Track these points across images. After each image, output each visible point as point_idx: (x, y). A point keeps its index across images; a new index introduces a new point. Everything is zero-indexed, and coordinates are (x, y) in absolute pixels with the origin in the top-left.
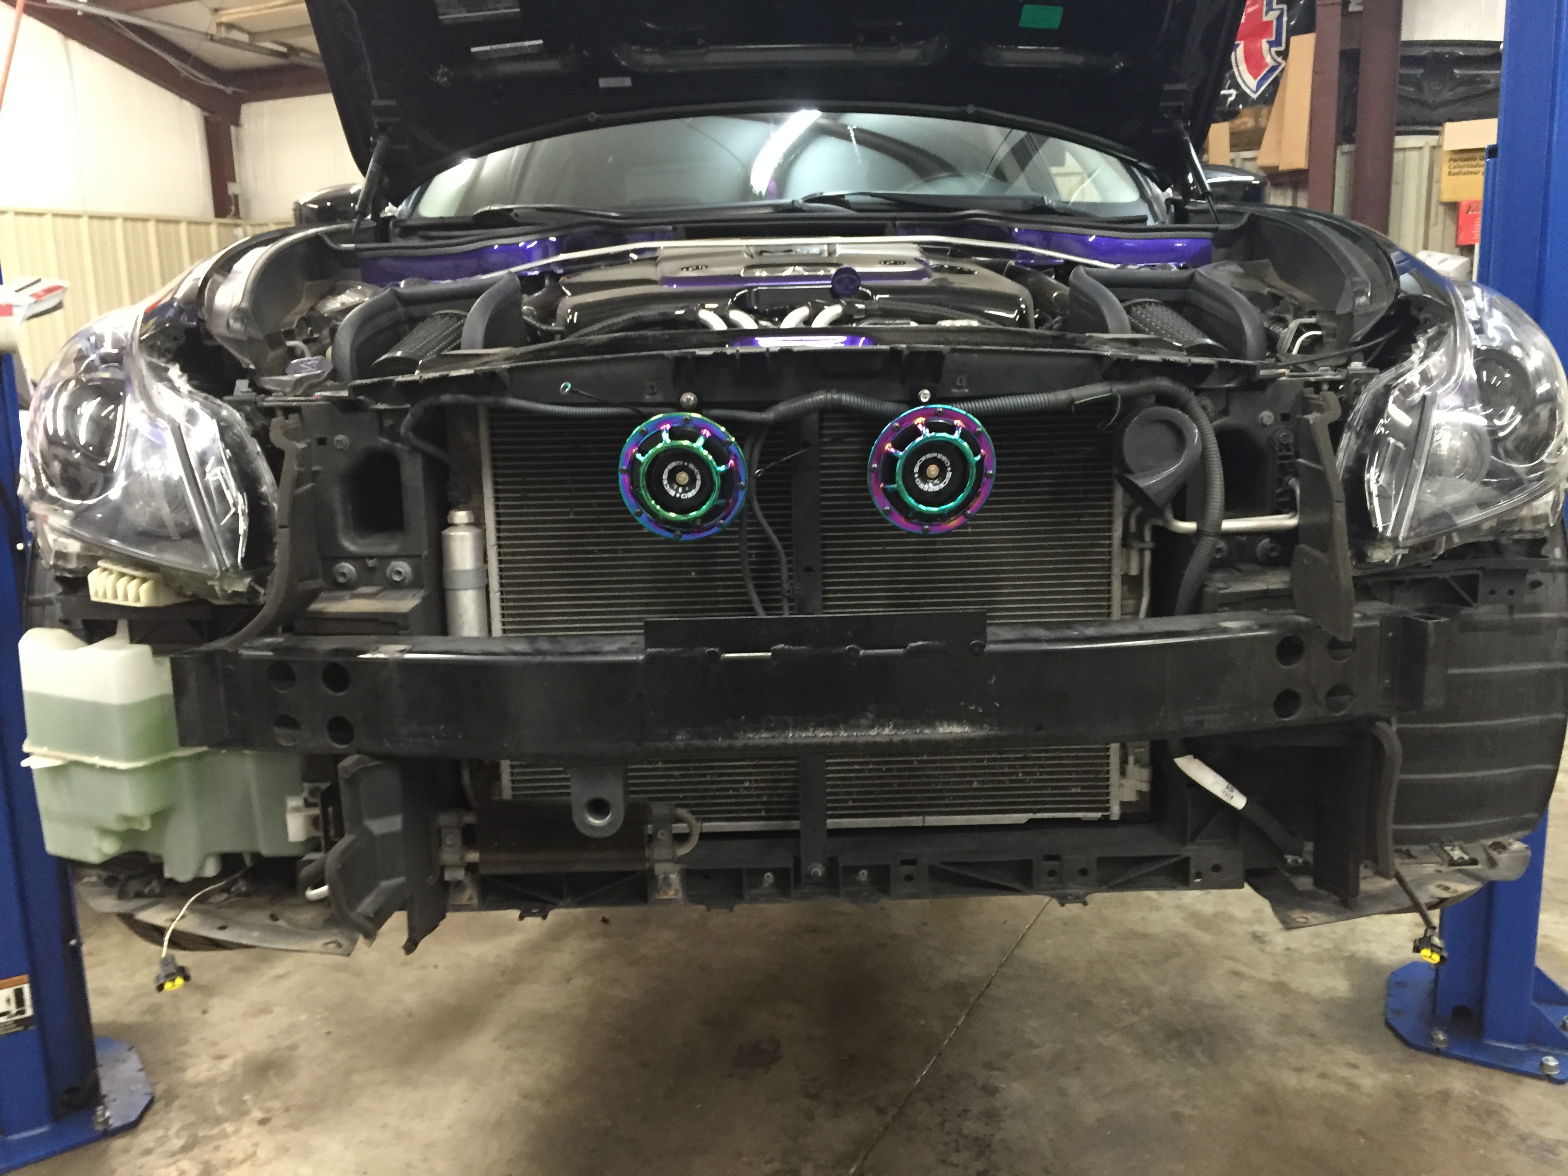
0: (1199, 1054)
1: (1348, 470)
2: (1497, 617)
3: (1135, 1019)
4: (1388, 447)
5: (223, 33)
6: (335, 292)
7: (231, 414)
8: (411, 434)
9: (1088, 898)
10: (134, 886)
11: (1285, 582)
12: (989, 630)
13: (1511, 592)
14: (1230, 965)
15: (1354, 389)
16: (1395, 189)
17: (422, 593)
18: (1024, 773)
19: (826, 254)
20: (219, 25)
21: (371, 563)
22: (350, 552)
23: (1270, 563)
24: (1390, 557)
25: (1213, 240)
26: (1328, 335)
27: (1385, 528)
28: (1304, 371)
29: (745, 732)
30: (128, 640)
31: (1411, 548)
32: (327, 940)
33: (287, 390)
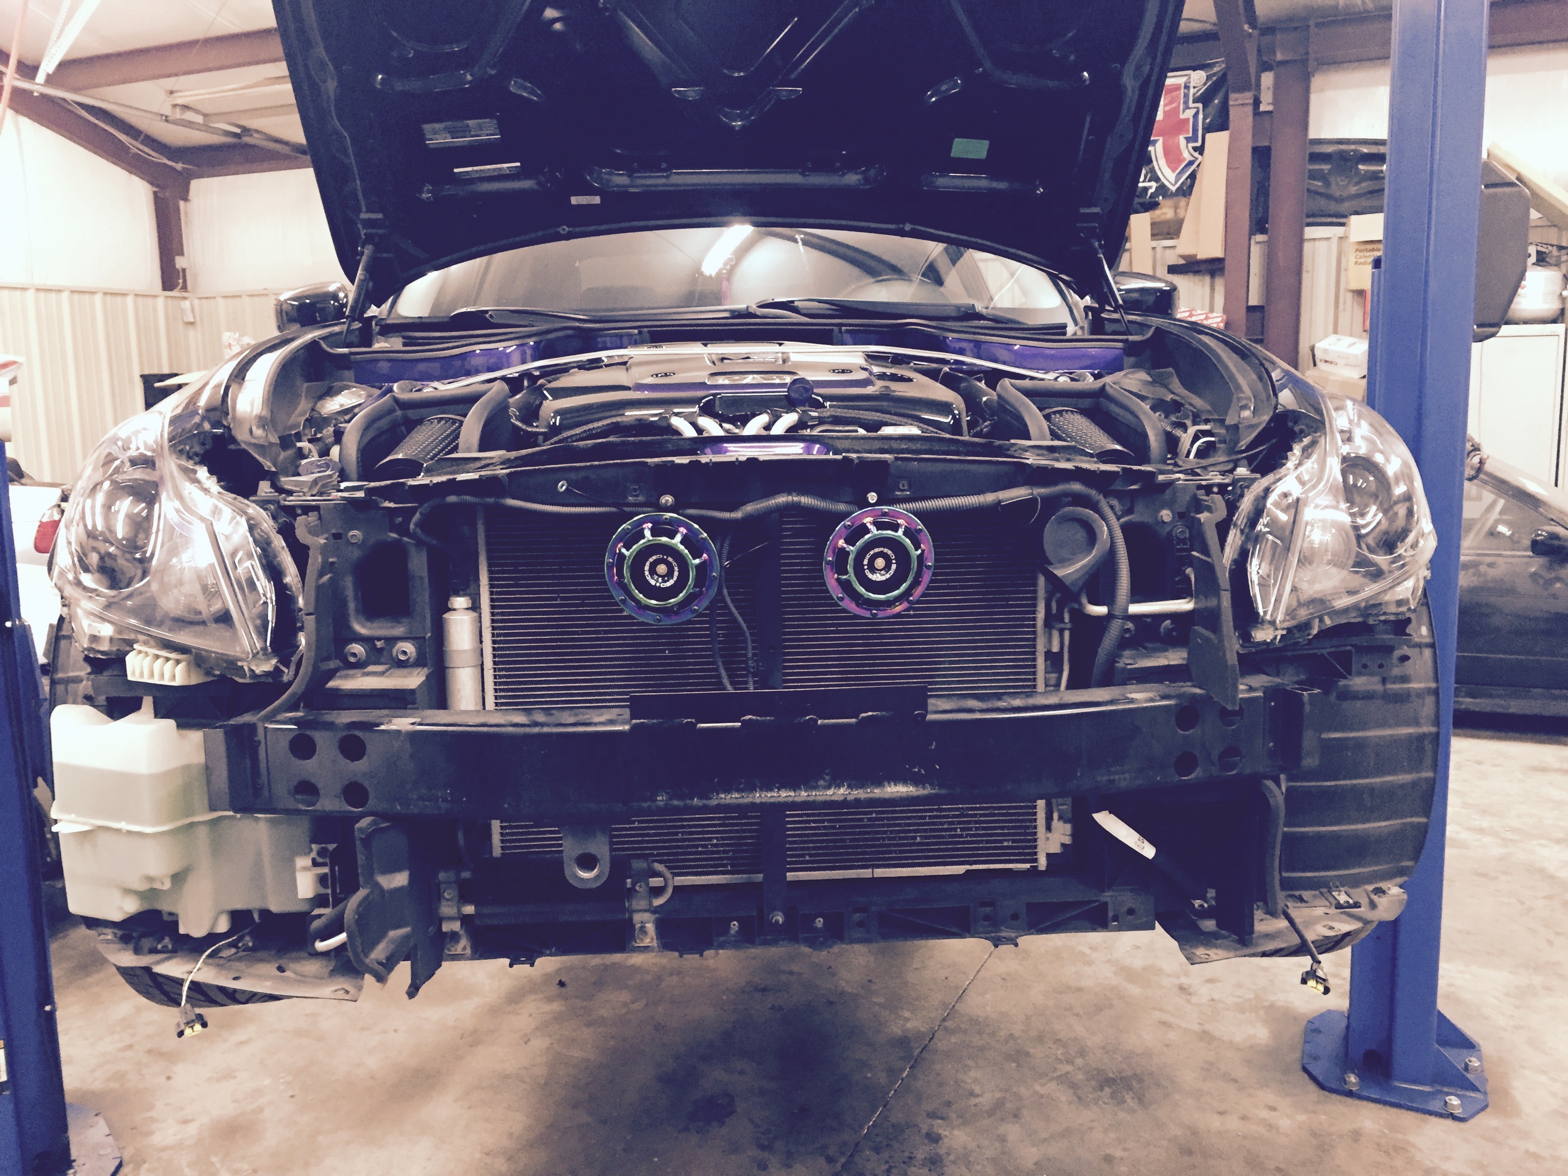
0: (1129, 1101)
1: (1235, 562)
2: (1370, 688)
3: (1068, 1068)
4: (1267, 543)
5: (178, 114)
6: (330, 392)
7: (258, 512)
8: (418, 530)
9: (1019, 940)
10: (147, 943)
11: (1184, 659)
12: (931, 701)
13: (1381, 666)
14: (1158, 1015)
15: (1239, 491)
16: (1305, 277)
17: (425, 671)
18: (962, 829)
19: (781, 362)
20: (175, 106)
21: (379, 644)
22: (360, 634)
23: (1170, 642)
24: (1271, 637)
25: (1124, 349)
26: (1220, 442)
27: (1265, 613)
28: (1199, 475)
29: (718, 794)
30: (153, 715)
31: (1289, 630)
32: (336, 988)
33: (305, 490)
